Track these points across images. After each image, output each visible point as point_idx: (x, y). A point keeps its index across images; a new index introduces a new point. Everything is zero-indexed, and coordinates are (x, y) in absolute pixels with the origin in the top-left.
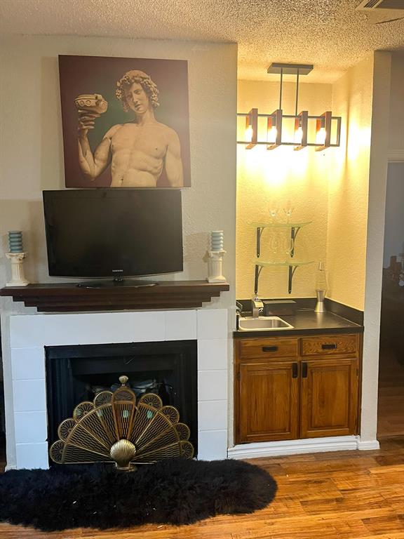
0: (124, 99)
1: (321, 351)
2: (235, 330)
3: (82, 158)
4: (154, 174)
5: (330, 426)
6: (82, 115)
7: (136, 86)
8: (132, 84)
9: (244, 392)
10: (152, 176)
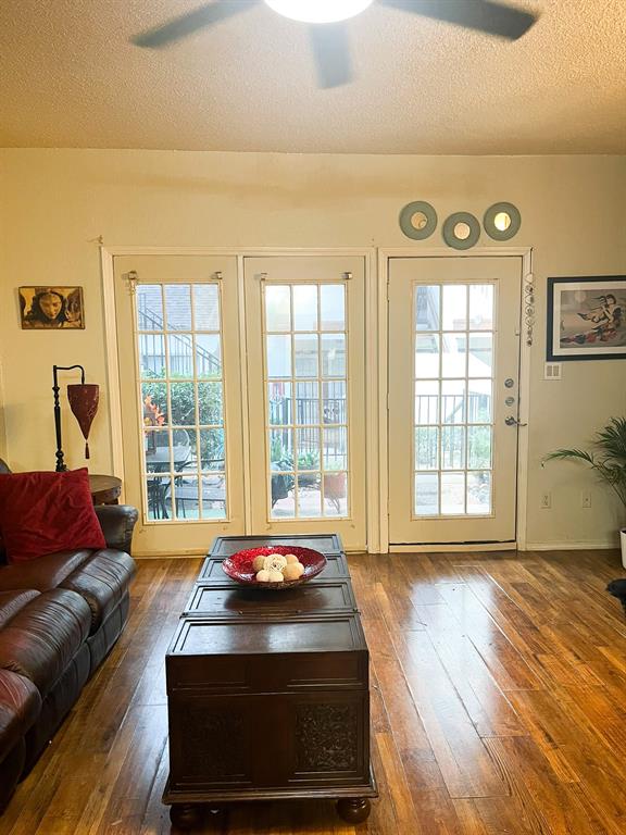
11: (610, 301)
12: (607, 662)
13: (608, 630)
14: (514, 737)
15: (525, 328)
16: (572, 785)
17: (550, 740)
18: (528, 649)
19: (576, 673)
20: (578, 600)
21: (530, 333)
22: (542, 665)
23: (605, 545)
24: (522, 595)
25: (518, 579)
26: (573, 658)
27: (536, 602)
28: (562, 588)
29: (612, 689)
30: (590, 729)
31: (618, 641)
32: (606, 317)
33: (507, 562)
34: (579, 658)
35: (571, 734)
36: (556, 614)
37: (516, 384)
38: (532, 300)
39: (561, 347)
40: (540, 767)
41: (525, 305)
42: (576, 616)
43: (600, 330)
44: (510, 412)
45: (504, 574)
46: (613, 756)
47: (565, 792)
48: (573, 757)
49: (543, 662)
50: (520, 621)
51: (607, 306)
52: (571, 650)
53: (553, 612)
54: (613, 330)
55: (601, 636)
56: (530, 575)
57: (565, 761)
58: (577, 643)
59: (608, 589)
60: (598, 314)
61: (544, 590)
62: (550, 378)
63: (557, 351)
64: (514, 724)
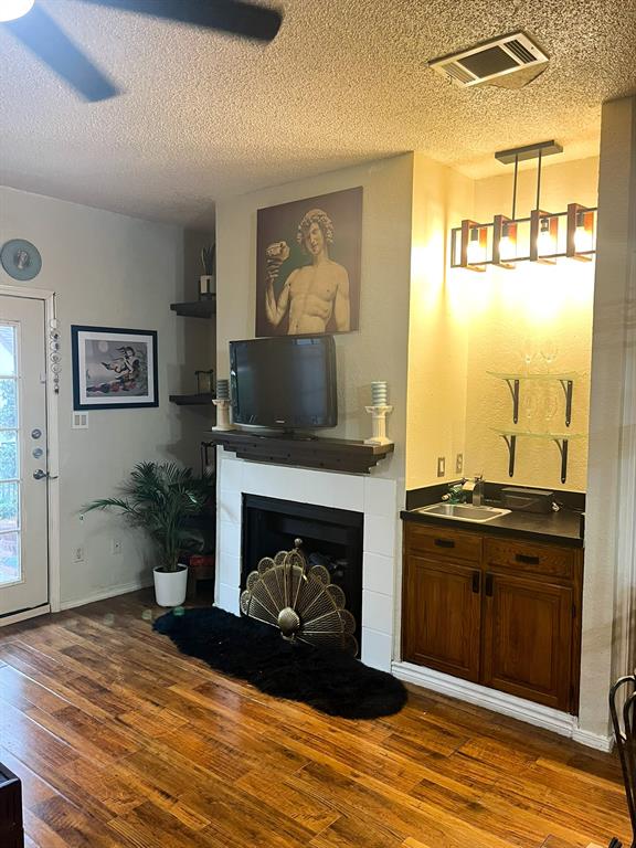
0: (303, 242)
1: (514, 562)
2: (404, 509)
3: (268, 308)
4: (324, 319)
5: (527, 683)
6: (270, 264)
7: (315, 226)
8: (310, 224)
9: (411, 593)
10: (322, 321)
11: (129, 353)
12: (182, 700)
13: (171, 669)
14: (135, 809)
15: (52, 376)
16: (205, 831)
17: (168, 796)
18: (108, 714)
19: (160, 720)
20: (131, 648)
21: (56, 381)
22: (127, 725)
23: (134, 586)
24: (77, 659)
25: (66, 644)
26: (152, 707)
27: (94, 662)
28: (113, 641)
29: (198, 723)
30: (196, 769)
31: (182, 676)
32: (126, 368)
33: (46, 628)
34: (158, 705)
35: (182, 781)
36: (118, 669)
37: (43, 434)
38: (57, 346)
39: (88, 396)
40: (171, 827)
41: (49, 352)
42: (137, 665)
43: (123, 380)
44: (38, 465)
45: (49, 642)
46: (225, 785)
47: (203, 840)
48: (195, 803)
49: (128, 722)
50: (86, 688)
51: (127, 358)
52: (147, 700)
53: (116, 668)
54: (133, 380)
55: (167, 676)
56: (77, 636)
57: (189, 810)
58: (149, 690)
59: (154, 629)
60: (119, 365)
61: (97, 648)
62: (78, 427)
63: (84, 400)
64: (128, 797)
